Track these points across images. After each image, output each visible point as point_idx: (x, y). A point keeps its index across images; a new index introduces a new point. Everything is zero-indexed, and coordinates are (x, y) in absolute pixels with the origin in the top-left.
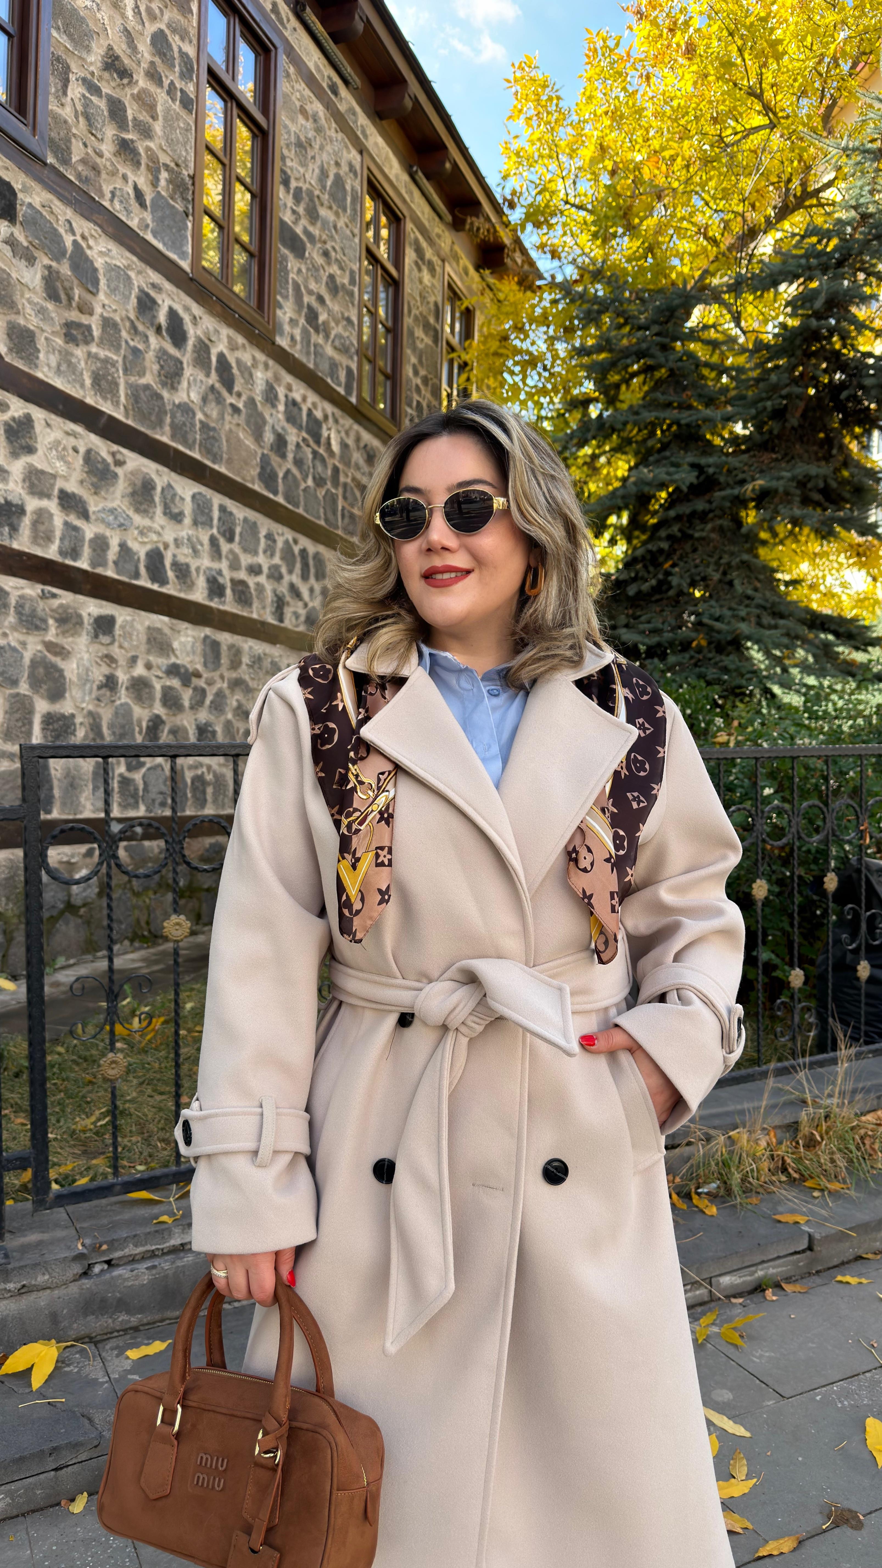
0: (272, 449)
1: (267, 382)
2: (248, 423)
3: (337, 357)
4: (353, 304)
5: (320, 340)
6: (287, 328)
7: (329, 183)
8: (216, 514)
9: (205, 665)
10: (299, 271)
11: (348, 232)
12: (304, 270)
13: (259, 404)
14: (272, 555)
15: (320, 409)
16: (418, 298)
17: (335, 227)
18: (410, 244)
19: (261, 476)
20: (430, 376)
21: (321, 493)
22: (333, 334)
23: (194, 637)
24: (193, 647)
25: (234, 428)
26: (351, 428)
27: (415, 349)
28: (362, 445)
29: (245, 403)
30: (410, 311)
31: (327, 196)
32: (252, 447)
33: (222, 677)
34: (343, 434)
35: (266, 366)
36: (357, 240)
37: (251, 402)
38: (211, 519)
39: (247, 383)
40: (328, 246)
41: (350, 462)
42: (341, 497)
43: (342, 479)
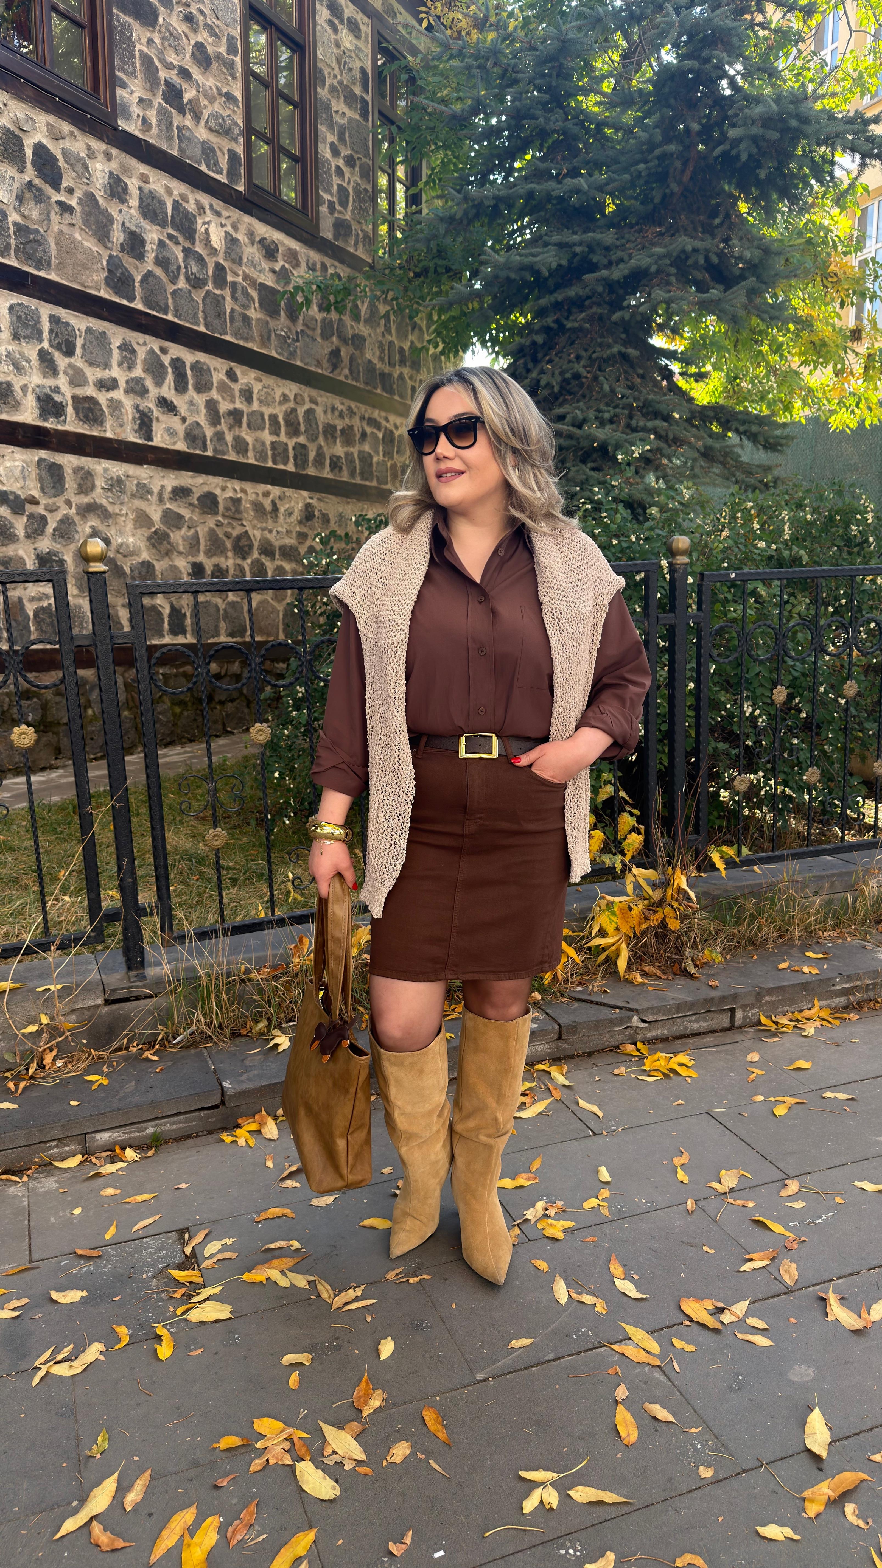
0: (122, 250)
1: (111, 173)
2: (86, 222)
3: (214, 139)
4: (234, 78)
5: (188, 122)
6: (135, 110)
8: (46, 326)
9: (42, 490)
10: (150, 41)
12: (157, 41)
13: (101, 201)
14: (130, 368)
15: (192, 201)
16: (334, 64)
19: (108, 282)
20: (356, 156)
21: (198, 296)
22: (206, 114)
23: (23, 461)
24: (22, 471)
25: (65, 229)
26: (239, 221)
27: (331, 125)
28: (257, 239)
29: (79, 199)
30: (324, 82)
32: (95, 249)
33: (69, 503)
34: (229, 228)
35: (108, 157)
37: (90, 199)
38: (40, 332)
39: (80, 177)
40: (193, 10)
41: (241, 258)
42: (228, 299)
43: (230, 278)
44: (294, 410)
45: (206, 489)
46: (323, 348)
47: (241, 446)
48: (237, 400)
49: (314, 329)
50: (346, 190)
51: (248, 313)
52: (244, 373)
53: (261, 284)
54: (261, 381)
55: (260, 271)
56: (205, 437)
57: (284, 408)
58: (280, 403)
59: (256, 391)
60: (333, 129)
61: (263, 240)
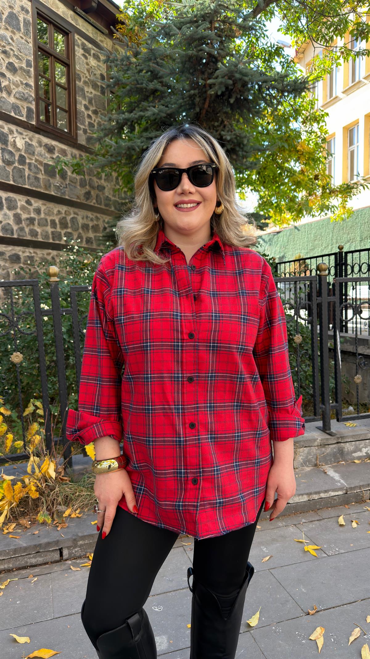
3: (19, 103)
4: (30, 77)
5: (4, 95)
7: (4, 17)
11: (23, 41)
15: (6, 128)
16: (86, 72)
17: (12, 39)
18: (78, 46)
20: (98, 110)
21: (9, 169)
22: (14, 92)
26: (33, 137)
27: (84, 97)
28: (43, 144)
30: (80, 80)
31: (4, 24)
34: (27, 140)
36: (31, 45)
40: (7, 48)
41: (34, 153)
42: (27, 170)
43: (28, 161)
44: (64, 218)
45: (14, 252)
46: (81, 191)
47: (34, 233)
48: (32, 213)
49: (75, 183)
50: (93, 124)
51: (38, 176)
52: (35, 202)
53: (45, 164)
54: (45, 205)
55: (45, 158)
56: (12, 230)
57: (59, 217)
58: (57, 215)
59: (42, 209)
60: (86, 99)
61: (46, 145)
